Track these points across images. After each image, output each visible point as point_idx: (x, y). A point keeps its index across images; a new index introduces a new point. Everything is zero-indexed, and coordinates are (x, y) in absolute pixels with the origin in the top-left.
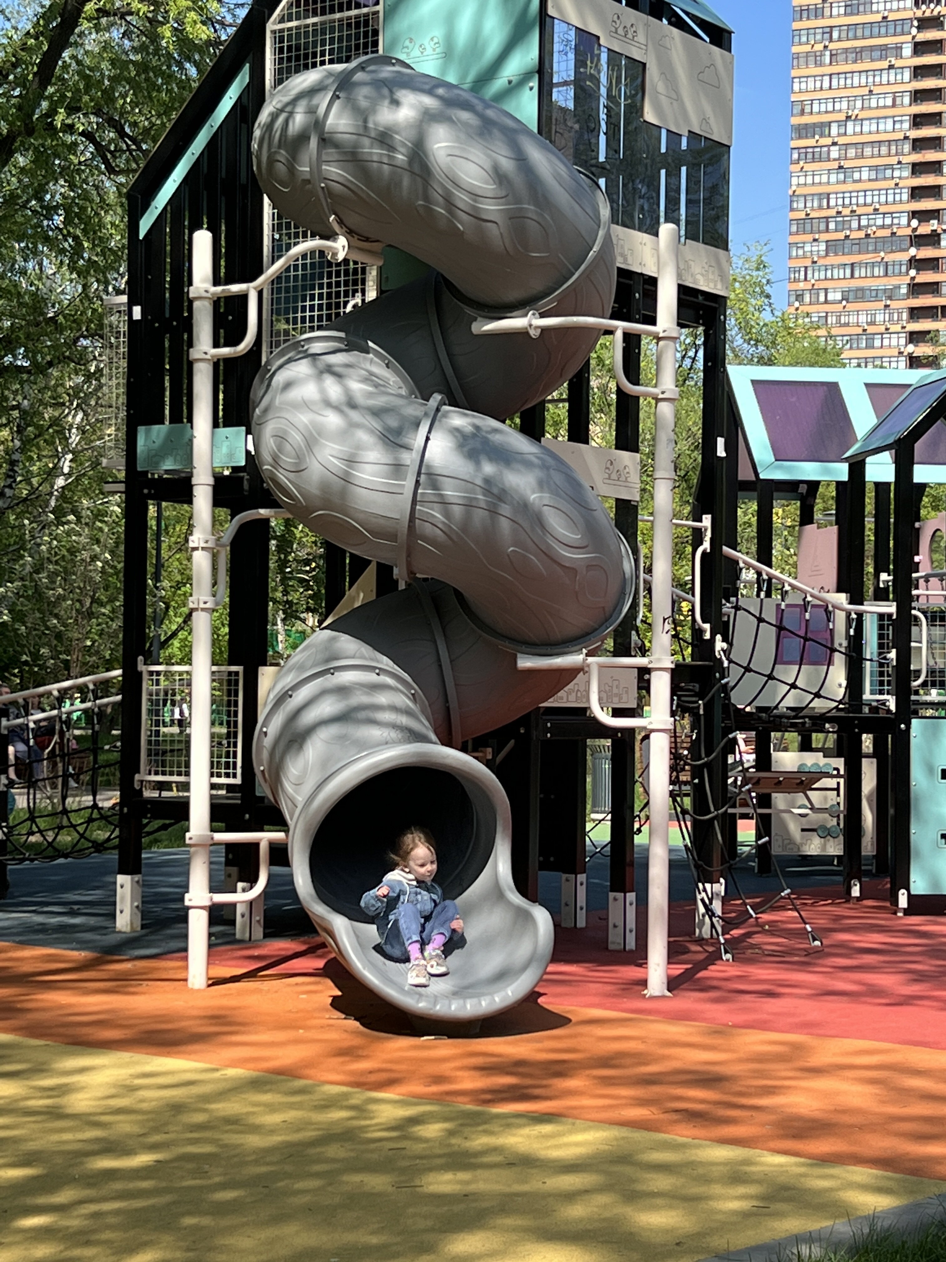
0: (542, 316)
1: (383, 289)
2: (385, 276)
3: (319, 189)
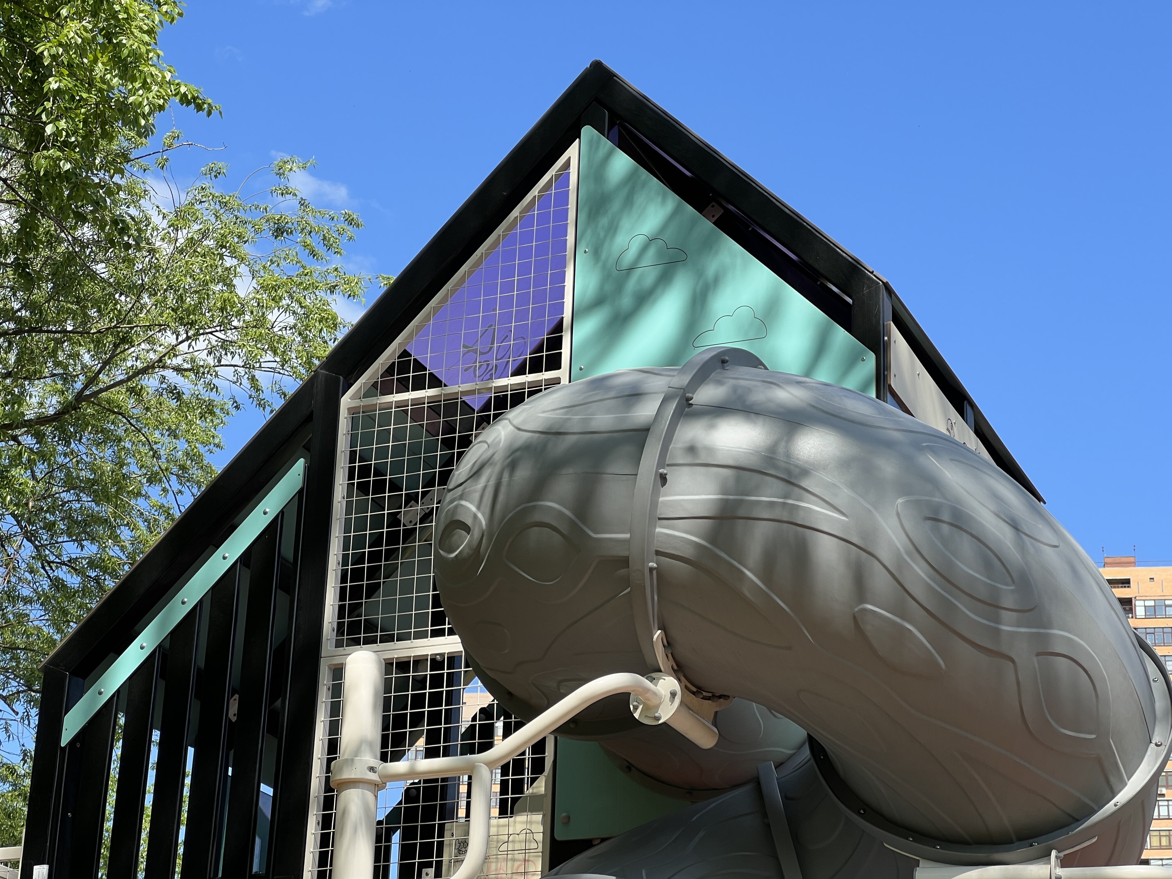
1: (558, 837)
2: (564, 814)
3: (647, 572)
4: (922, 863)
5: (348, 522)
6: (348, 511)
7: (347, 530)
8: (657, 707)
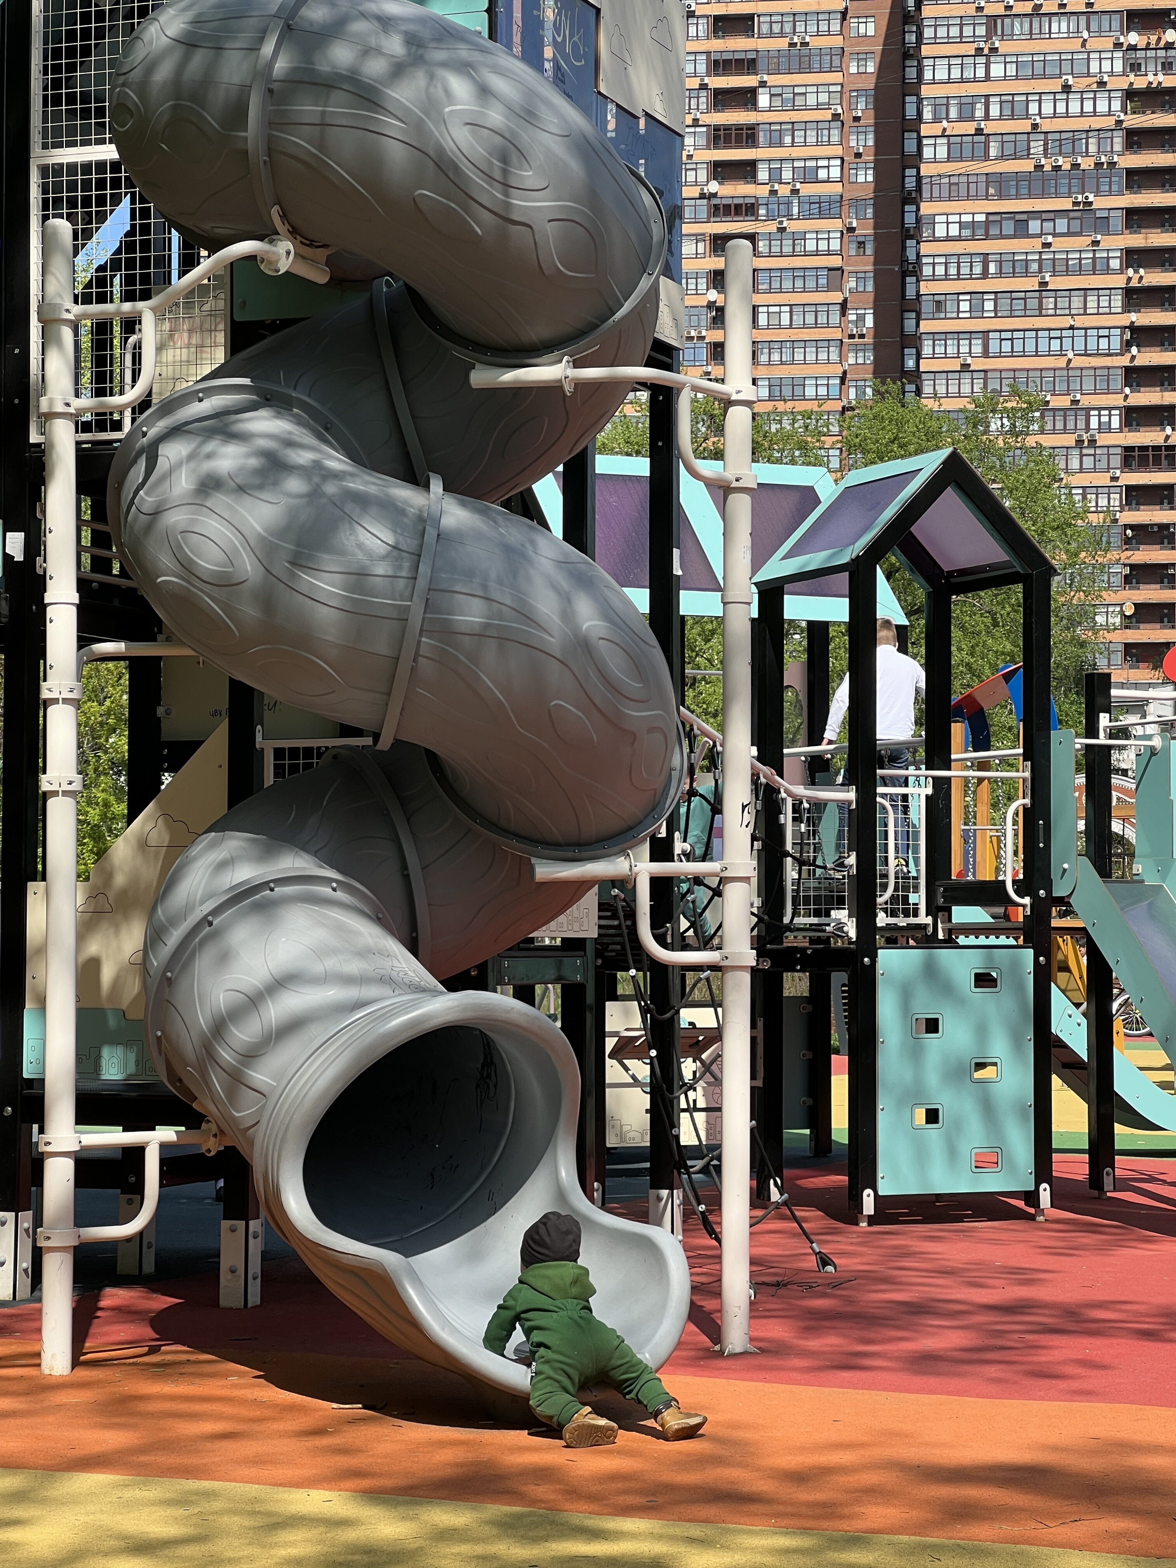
0: (577, 364)
1: (237, 319)
2: (240, 300)
3: (262, 164)
4: (478, 365)
5: (46, 34)
6: (46, 25)
7: (46, 42)
8: (277, 261)
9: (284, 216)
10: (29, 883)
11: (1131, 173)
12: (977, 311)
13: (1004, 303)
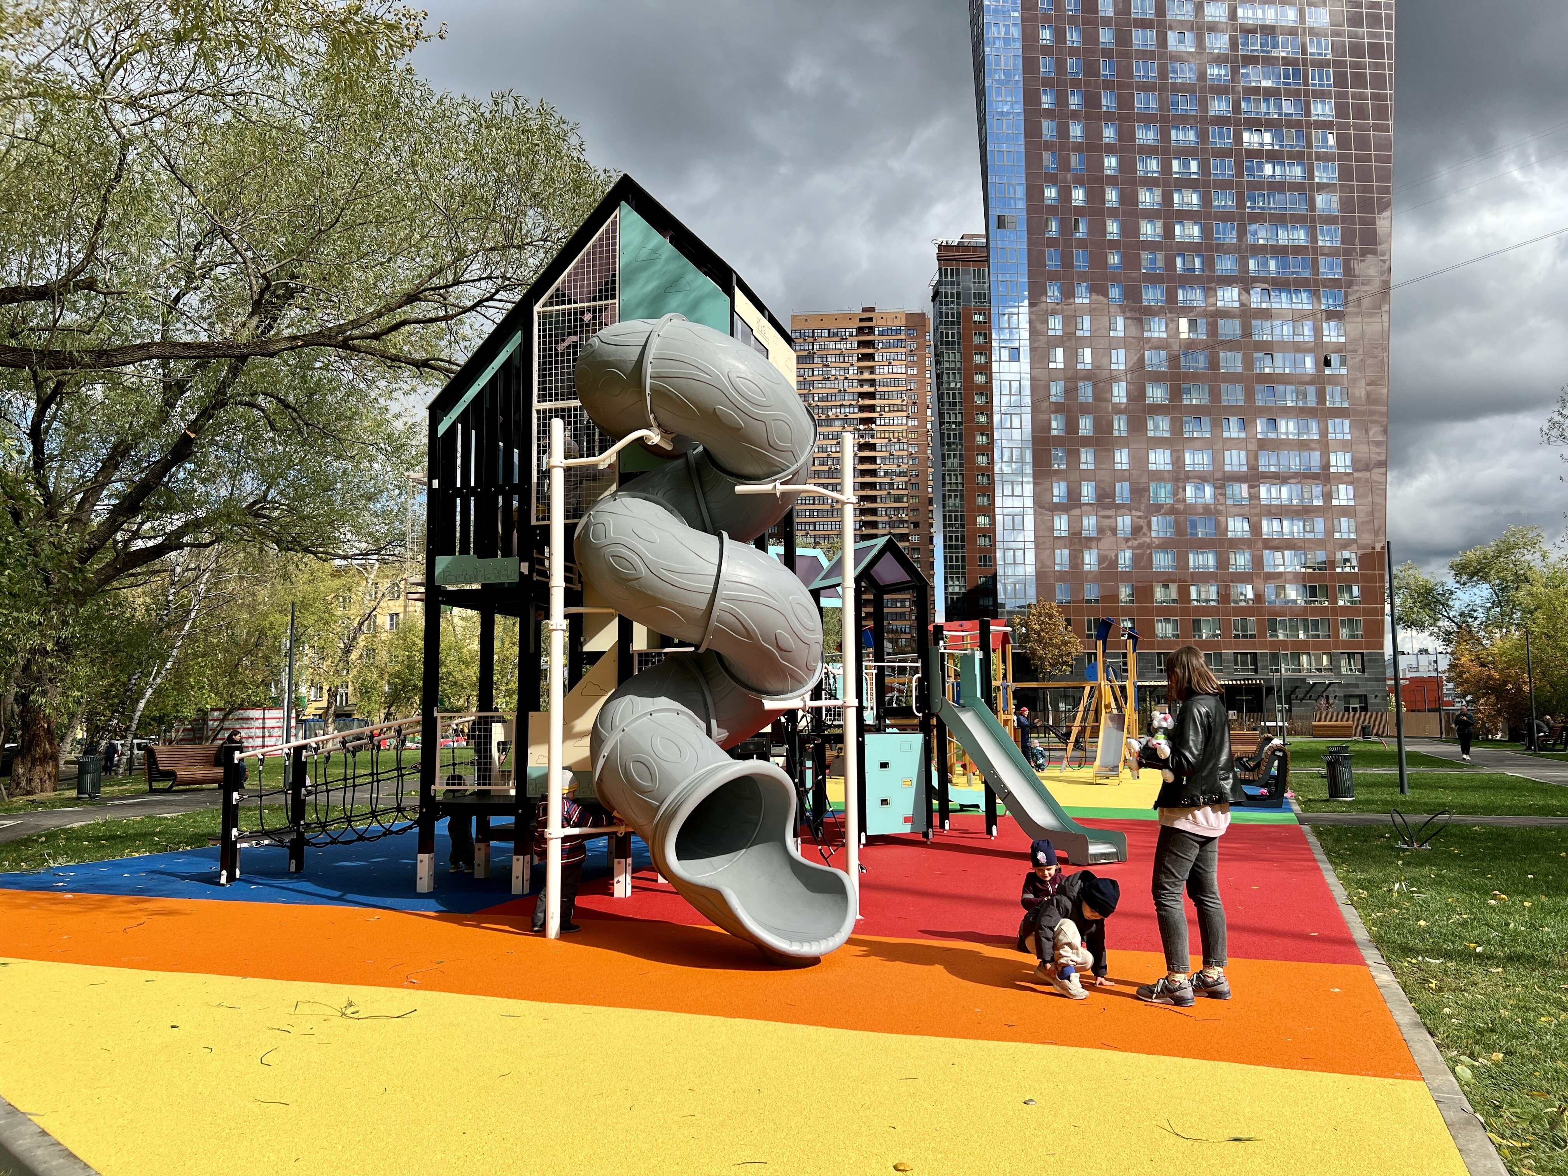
1: (621, 471)
3: (647, 395)
4: (737, 483)
8: (652, 439)
9: (655, 419)
10: (530, 713)
11: (861, 471)
12: (812, 516)
13: (820, 514)
